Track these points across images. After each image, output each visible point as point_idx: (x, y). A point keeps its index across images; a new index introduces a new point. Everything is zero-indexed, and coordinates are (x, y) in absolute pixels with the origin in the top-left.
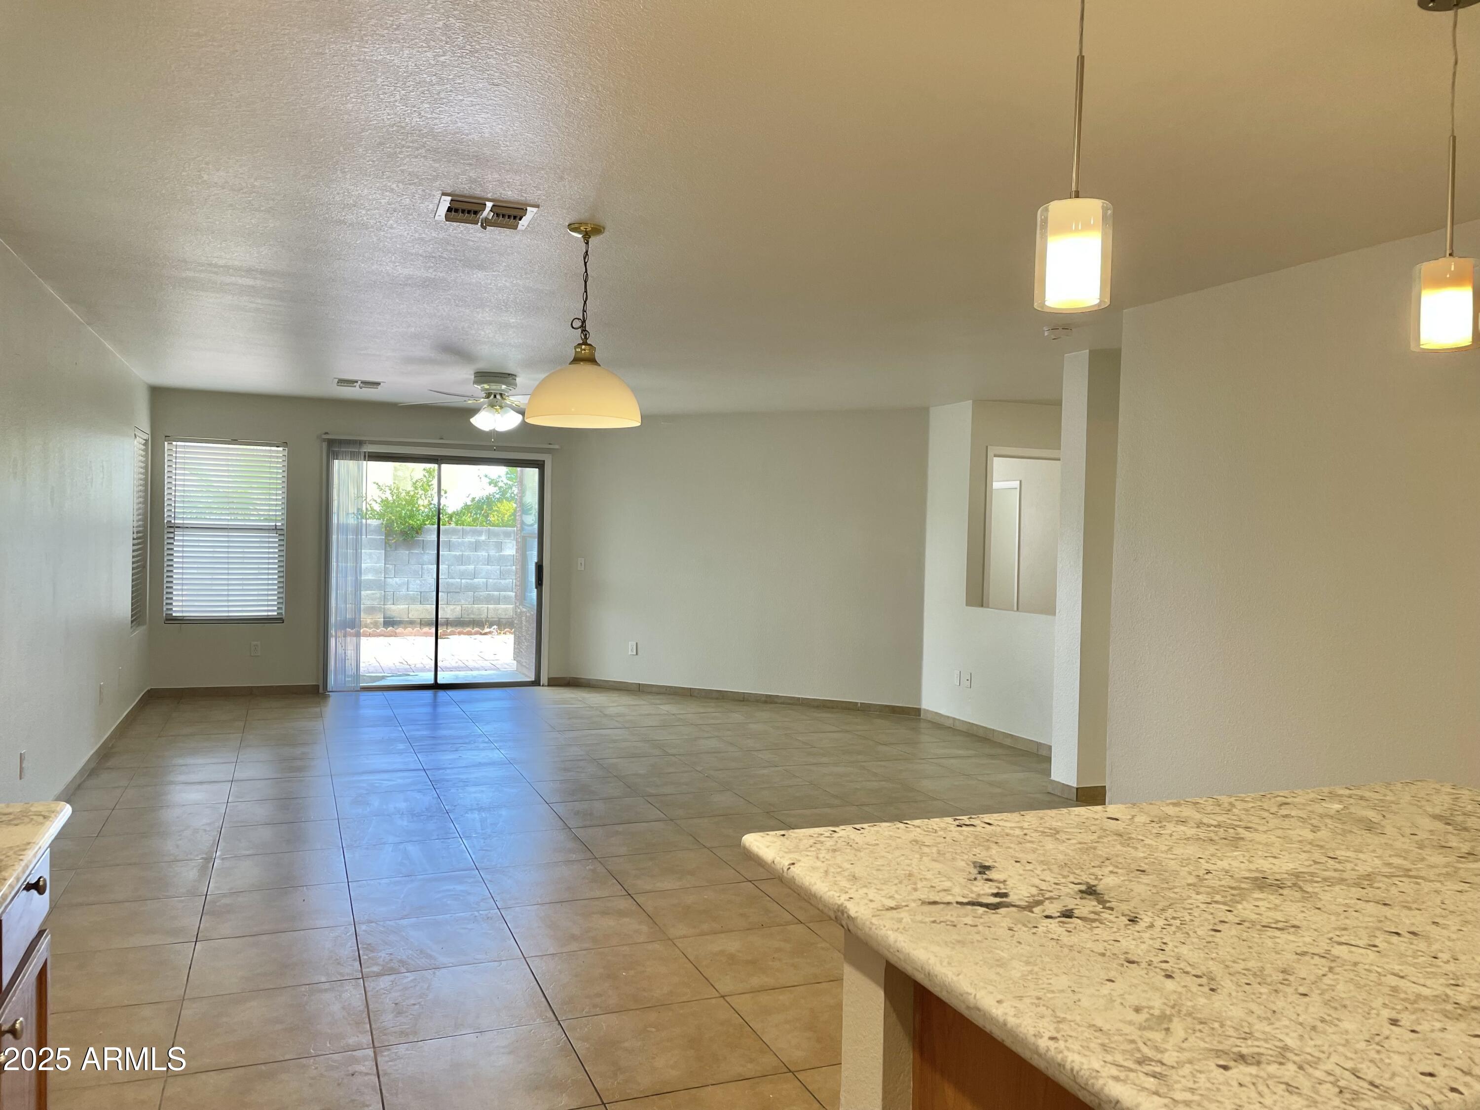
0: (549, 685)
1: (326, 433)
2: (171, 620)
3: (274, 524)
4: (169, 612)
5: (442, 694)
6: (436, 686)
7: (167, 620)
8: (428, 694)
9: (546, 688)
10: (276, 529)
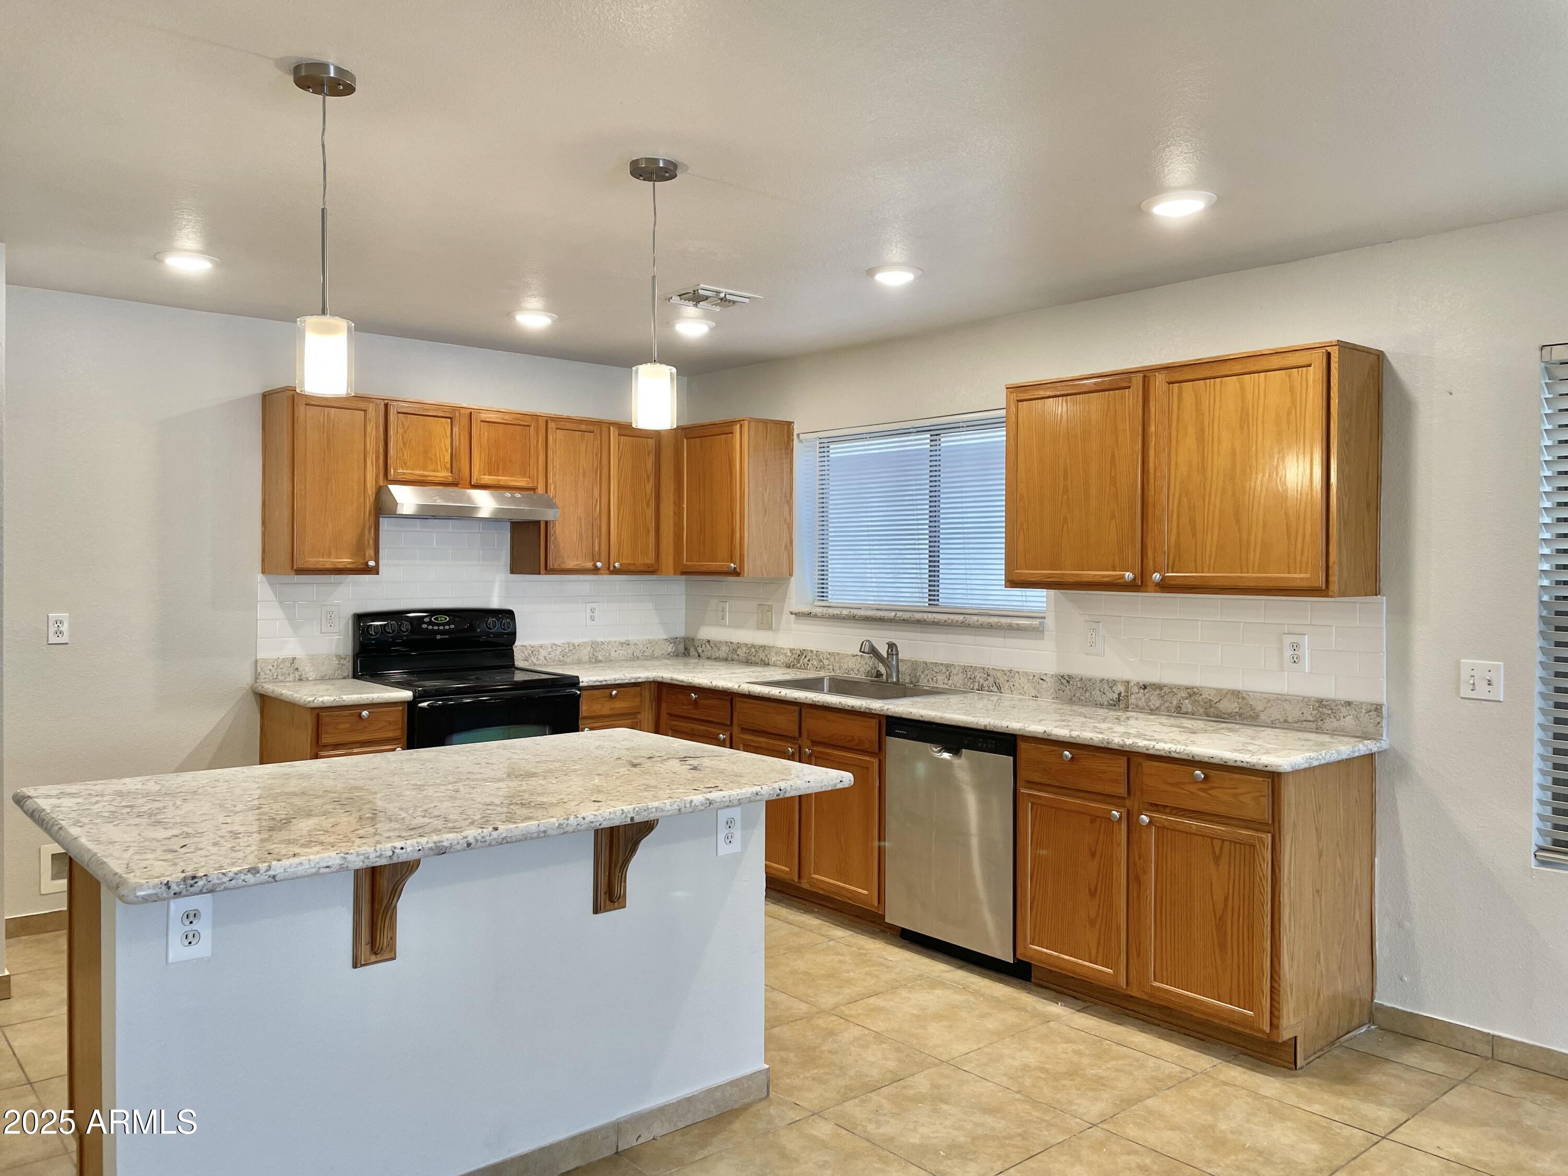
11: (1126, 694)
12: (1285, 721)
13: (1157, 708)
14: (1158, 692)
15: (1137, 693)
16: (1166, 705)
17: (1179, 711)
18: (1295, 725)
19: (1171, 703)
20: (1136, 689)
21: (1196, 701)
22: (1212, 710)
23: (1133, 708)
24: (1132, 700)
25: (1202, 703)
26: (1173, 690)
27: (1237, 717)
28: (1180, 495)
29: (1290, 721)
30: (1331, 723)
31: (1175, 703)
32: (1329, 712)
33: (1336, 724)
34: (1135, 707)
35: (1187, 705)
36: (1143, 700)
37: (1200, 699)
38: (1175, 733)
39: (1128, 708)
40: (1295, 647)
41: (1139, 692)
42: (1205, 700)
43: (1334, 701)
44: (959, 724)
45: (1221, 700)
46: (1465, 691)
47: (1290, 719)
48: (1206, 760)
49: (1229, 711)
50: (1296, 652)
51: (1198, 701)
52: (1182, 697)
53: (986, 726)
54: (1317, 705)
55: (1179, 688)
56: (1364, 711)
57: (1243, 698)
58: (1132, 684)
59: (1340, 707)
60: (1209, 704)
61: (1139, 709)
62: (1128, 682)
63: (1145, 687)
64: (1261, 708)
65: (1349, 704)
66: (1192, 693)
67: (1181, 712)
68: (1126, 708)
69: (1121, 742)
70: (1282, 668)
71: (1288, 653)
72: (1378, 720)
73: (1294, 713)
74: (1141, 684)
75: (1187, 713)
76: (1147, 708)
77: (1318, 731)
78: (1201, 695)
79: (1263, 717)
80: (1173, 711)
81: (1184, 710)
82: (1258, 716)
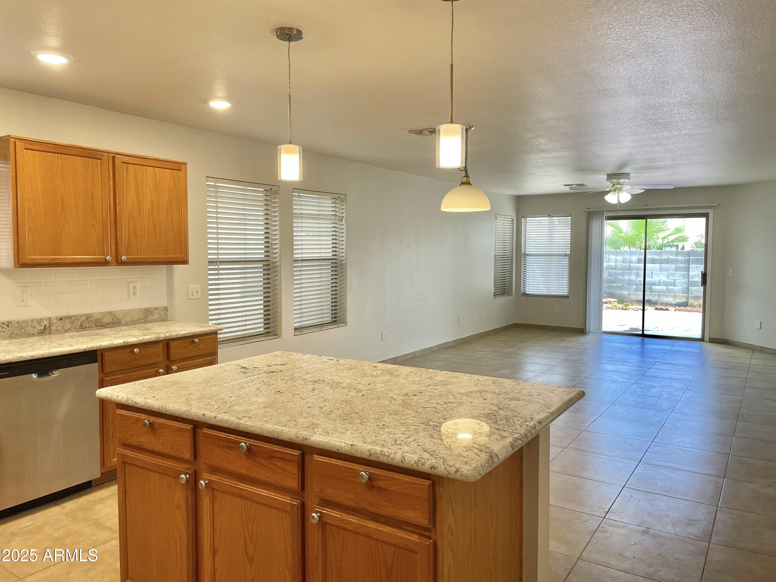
0: (709, 342)
1: (588, 209)
2: (525, 294)
3: (565, 253)
4: (524, 291)
5: (647, 339)
6: (643, 335)
7: (524, 294)
8: (640, 339)
9: (708, 343)
10: (566, 255)
11: (50, 325)
12: (133, 321)
13: (69, 329)
14: (69, 320)
15: (56, 323)
16: (74, 326)
17: (82, 328)
18: (137, 322)
19: (77, 324)
20: (55, 321)
21: (90, 320)
22: (99, 323)
23: (54, 332)
24: (53, 328)
25: (93, 321)
26: (77, 317)
27: (111, 324)
28: (129, 219)
29: (134, 321)
30: (150, 318)
31: (79, 324)
32: (149, 313)
33: (152, 318)
34: (55, 331)
35: (86, 324)
36: (60, 326)
37: (93, 319)
38: (136, 332)
39: (51, 332)
40: (134, 288)
41: (58, 322)
42: (95, 319)
43: (151, 308)
44: (64, 353)
45: (103, 318)
46: (191, 297)
47: (134, 320)
48: (200, 333)
49: (107, 322)
50: (135, 290)
51: (92, 321)
52: (83, 320)
53: (86, 349)
54: (145, 311)
55: (81, 316)
56: (162, 310)
57: (114, 315)
58: (53, 319)
59: (153, 310)
60: (98, 320)
61: (58, 332)
62: (50, 318)
63: (61, 319)
64: (122, 317)
65: (156, 308)
66: (88, 317)
67: (83, 328)
68: (50, 333)
69: (165, 336)
70: (129, 297)
71: (131, 290)
72: (166, 312)
73: (136, 317)
74: (59, 318)
75: (86, 328)
76: (63, 330)
77: (146, 322)
78: (93, 317)
79: (123, 321)
80: (78, 328)
81: (84, 326)
82: (120, 321)
